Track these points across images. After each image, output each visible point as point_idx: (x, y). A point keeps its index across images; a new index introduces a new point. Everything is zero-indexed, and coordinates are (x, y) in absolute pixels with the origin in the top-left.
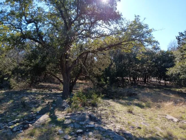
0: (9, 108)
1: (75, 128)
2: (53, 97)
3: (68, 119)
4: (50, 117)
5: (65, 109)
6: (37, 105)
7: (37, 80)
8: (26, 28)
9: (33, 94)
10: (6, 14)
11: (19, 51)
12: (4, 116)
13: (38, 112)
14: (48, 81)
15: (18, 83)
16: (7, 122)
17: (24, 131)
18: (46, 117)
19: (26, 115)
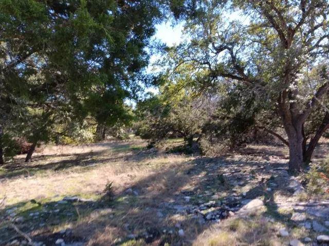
0: (201, 184)
1: (315, 231)
2: (271, 171)
3: (300, 211)
4: (266, 204)
5: (295, 194)
6: (242, 183)
7: (242, 140)
8: (216, 61)
9: (236, 164)
10: (186, 47)
11: (210, 97)
12: (194, 194)
13: (244, 194)
14: (262, 142)
15: (212, 146)
16: (198, 204)
17: (222, 221)
18: (258, 205)
19: (225, 197)
